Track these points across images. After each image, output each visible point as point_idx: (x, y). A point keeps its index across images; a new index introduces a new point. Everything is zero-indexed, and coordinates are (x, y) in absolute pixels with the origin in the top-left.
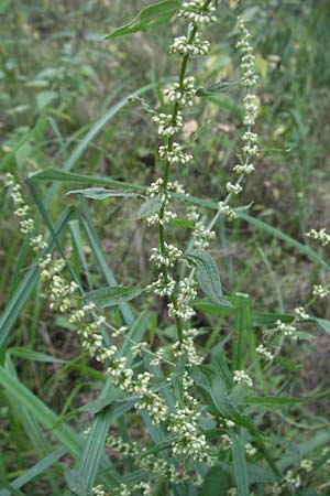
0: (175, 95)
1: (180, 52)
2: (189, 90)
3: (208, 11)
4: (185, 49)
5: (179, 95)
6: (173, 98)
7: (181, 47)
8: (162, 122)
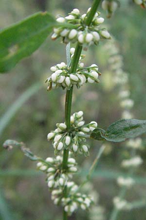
0: (63, 140)
1: (62, 86)
2: (80, 129)
3: (95, 24)
4: (68, 80)
5: (68, 139)
6: (61, 145)
7: (62, 78)
8: (51, 169)
